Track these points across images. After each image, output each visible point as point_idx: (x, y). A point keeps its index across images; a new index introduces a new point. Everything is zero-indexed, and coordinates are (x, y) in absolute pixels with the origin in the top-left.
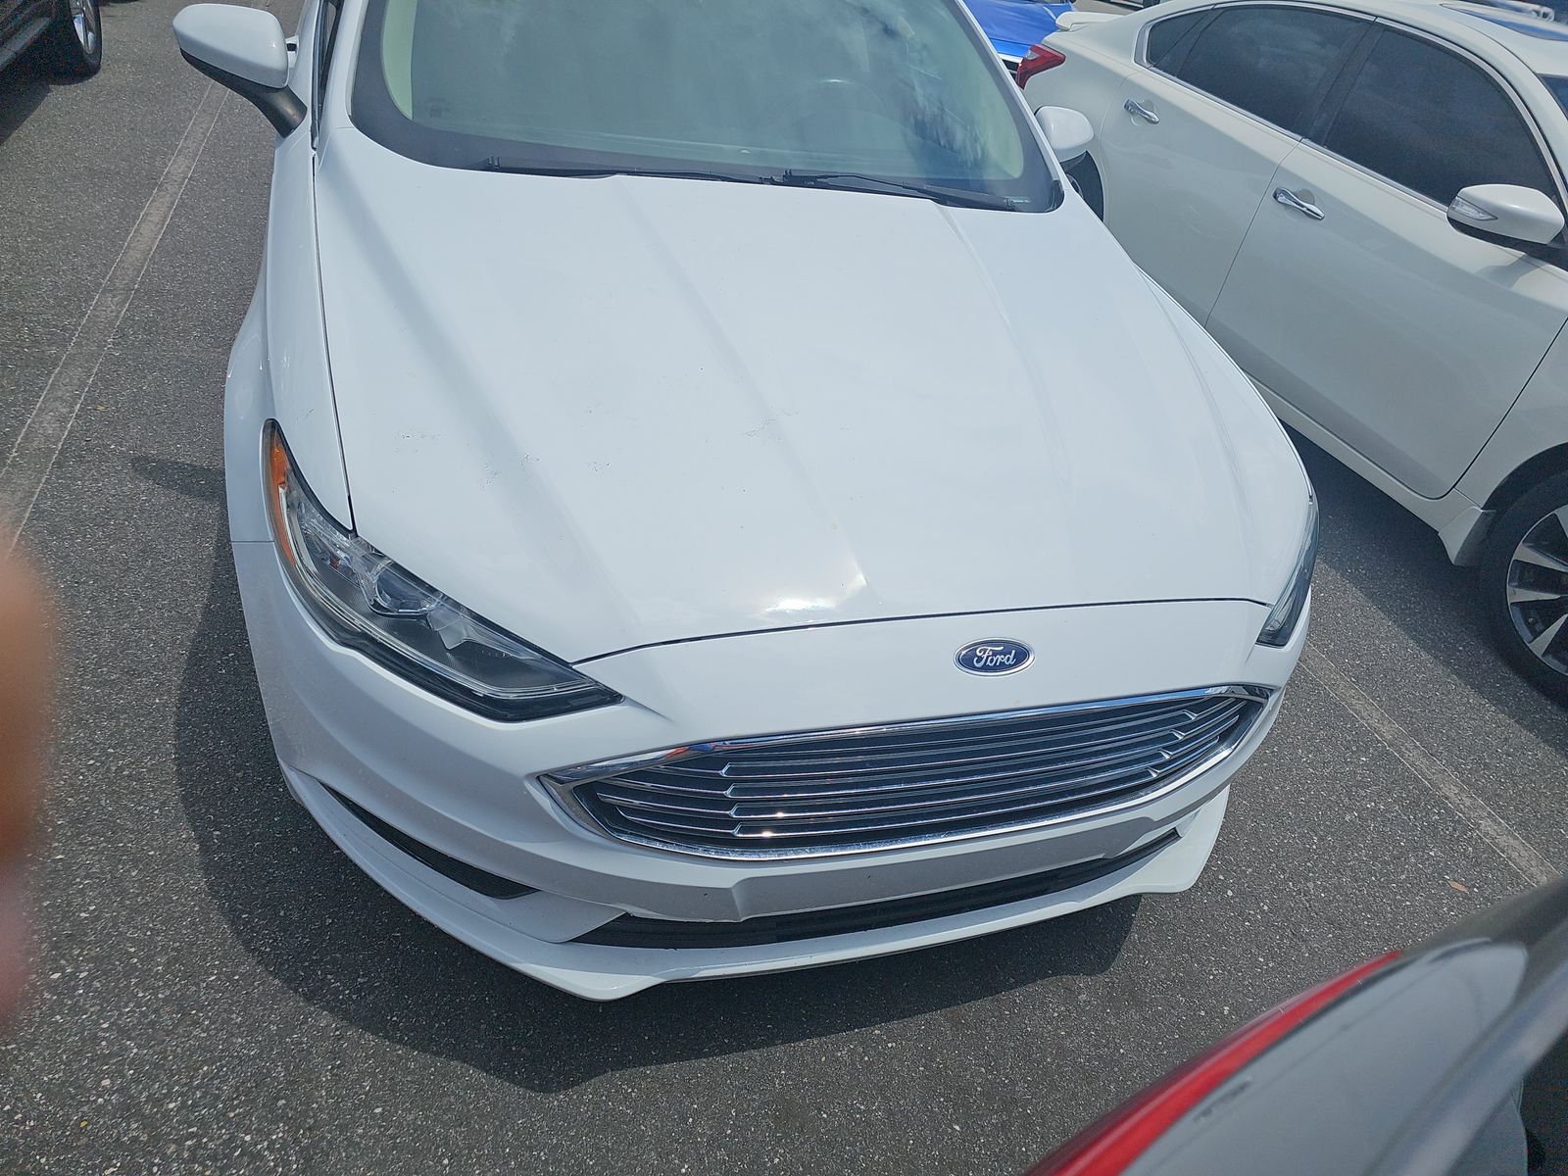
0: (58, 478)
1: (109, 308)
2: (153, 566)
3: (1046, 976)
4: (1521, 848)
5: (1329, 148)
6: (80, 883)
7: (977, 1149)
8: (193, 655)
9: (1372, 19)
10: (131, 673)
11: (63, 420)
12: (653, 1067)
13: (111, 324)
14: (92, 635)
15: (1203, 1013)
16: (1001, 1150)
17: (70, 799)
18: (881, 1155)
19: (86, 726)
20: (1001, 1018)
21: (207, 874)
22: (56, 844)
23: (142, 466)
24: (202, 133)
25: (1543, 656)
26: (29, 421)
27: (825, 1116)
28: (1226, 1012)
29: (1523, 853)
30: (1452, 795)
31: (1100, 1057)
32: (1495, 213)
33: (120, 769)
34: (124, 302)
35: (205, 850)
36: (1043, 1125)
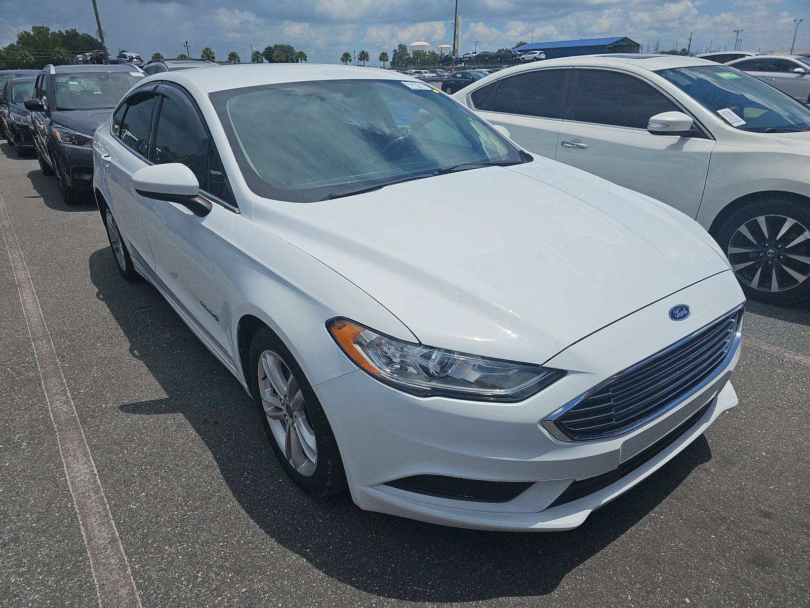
0: (89, 428)
1: (43, 347)
2: (172, 450)
3: (693, 469)
4: (804, 358)
5: (576, 120)
6: (265, 597)
7: (727, 541)
8: (227, 481)
9: (572, 68)
10: (207, 499)
11: (67, 402)
12: (581, 565)
13: (51, 352)
14: (171, 490)
15: (758, 458)
16: (736, 537)
17: (226, 564)
18: (696, 559)
19: (204, 530)
20: (691, 490)
21: (320, 569)
22: (237, 585)
23: (125, 408)
24: (19, 257)
25: (758, 288)
26: (50, 409)
27: (662, 554)
28: (765, 455)
29: (807, 360)
30: (766, 349)
31: (738, 489)
32: (667, 124)
33: (238, 542)
34: (49, 341)
35: (310, 560)
36: (741, 522)
